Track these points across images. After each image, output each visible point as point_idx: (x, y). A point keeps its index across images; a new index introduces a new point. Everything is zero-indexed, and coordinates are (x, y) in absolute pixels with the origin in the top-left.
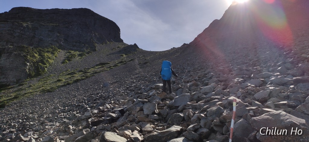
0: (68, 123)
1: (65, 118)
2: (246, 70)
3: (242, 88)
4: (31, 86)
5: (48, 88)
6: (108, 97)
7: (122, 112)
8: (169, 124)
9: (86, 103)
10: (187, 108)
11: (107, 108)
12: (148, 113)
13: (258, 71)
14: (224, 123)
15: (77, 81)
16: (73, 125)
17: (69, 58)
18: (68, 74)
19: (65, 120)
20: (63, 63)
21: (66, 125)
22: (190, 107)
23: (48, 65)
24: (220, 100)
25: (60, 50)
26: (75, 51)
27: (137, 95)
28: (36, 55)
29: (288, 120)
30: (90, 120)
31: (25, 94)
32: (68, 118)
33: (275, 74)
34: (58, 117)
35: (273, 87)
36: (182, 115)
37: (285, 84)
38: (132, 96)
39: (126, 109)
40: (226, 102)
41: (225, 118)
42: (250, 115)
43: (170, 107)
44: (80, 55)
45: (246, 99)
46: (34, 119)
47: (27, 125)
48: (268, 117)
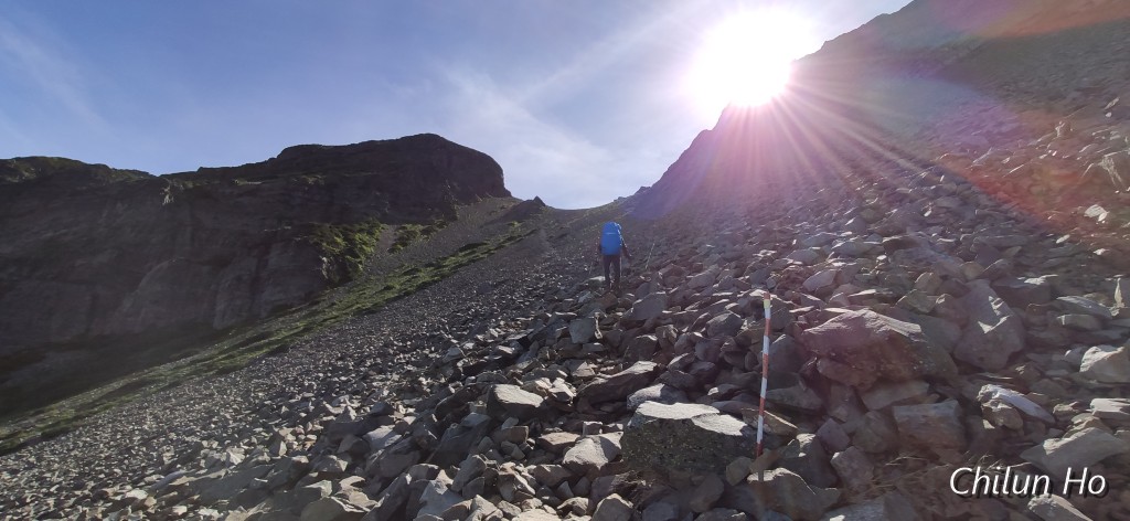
0: (416, 373)
1: (407, 363)
2: (780, 231)
3: (777, 271)
4: (334, 304)
5: (369, 305)
6: (492, 314)
7: (524, 343)
8: (627, 359)
9: (446, 331)
10: (663, 322)
11: (492, 337)
12: (581, 341)
13: (807, 231)
14: (746, 346)
15: (424, 285)
16: (426, 376)
17: (403, 241)
18: (406, 274)
19: (410, 368)
20: (392, 251)
21: (414, 377)
22: (670, 320)
23: (363, 258)
24: (732, 299)
25: (385, 226)
26: (415, 223)
27: (552, 306)
28: (339, 240)
29: (883, 329)
30: (460, 364)
31: (325, 320)
32: (413, 364)
33: (843, 235)
34: (393, 362)
35: (842, 261)
36: (653, 338)
37: (869, 254)
38: (541, 308)
39: (531, 336)
40: (746, 302)
41: (747, 336)
42: (801, 325)
43: (626, 324)
44: (424, 232)
45: (787, 293)
46: (346, 371)
47: (336, 382)
48: (839, 324)
